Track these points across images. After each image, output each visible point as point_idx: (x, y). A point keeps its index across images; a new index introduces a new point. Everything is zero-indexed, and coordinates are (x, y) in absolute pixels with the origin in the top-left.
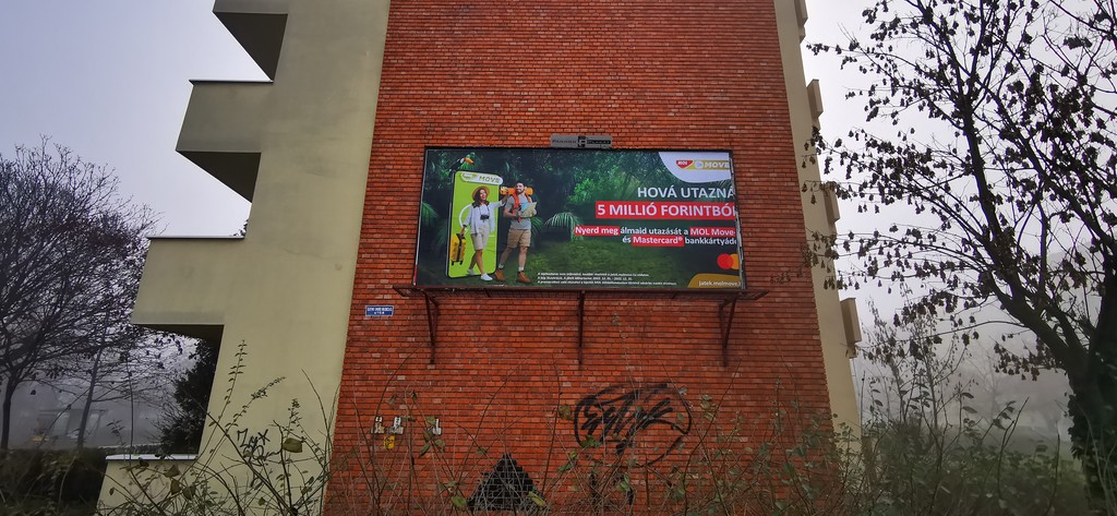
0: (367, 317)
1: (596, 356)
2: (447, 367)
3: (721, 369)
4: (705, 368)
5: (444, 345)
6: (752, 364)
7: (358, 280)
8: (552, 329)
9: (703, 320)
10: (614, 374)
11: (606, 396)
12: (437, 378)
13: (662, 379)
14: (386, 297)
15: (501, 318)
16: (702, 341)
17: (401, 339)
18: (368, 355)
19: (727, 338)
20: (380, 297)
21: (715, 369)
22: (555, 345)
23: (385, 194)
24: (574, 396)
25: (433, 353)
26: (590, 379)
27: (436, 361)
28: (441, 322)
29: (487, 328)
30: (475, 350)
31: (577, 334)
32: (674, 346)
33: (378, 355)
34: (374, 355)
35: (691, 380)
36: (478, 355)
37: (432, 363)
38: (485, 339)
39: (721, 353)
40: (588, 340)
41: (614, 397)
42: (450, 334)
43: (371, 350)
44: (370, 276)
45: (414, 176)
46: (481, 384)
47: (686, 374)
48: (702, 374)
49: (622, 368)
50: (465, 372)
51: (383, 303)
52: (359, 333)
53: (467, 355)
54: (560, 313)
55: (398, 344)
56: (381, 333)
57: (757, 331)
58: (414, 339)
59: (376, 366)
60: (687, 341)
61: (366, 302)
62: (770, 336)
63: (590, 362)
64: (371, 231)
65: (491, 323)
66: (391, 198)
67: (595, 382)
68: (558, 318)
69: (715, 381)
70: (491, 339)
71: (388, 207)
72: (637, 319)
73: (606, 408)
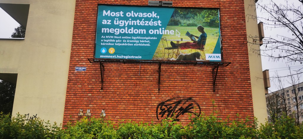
0: (76, 71)
1: (165, 87)
2: (108, 91)
3: (212, 93)
4: (206, 92)
5: (106, 82)
6: (224, 91)
7: (72, 57)
8: (148, 77)
9: (206, 74)
10: (172, 94)
11: (168, 102)
12: (104, 95)
13: (190, 96)
14: (83, 63)
15: (128, 72)
16: (205, 82)
17: (89, 80)
18: (77, 86)
19: (215, 81)
20: (81, 63)
21: (210, 93)
22: (149, 83)
23: (82, 22)
24: (157, 102)
25: (102, 85)
26: (163, 96)
27: (103, 88)
28: (105, 74)
29: (123, 76)
30: (118, 84)
31: (158, 79)
32: (195, 84)
33: (80, 86)
34: (79, 86)
35: (201, 97)
36: (120, 86)
37: (102, 89)
38: (122, 80)
39: (212, 87)
40: (162, 81)
41: (171, 103)
42: (109, 78)
43: (77, 84)
44: (77, 55)
45: (94, 16)
46: (121, 97)
47: (199, 95)
48: (205, 95)
49: (175, 92)
50: (114, 93)
51: (82, 66)
52: (72, 78)
53: (115, 87)
54: (151, 71)
55: (88, 82)
56: (81, 78)
57: (227, 79)
58: (94, 80)
59: (80, 90)
60: (200, 82)
61: (75, 65)
62: (231, 81)
63: (163, 90)
64: (76, 37)
65: (125, 74)
66: (84, 25)
67: (164, 97)
68: (150, 73)
69: (210, 97)
70: (125, 80)
71: (83, 28)
72: (181, 73)
73: (168, 107)
